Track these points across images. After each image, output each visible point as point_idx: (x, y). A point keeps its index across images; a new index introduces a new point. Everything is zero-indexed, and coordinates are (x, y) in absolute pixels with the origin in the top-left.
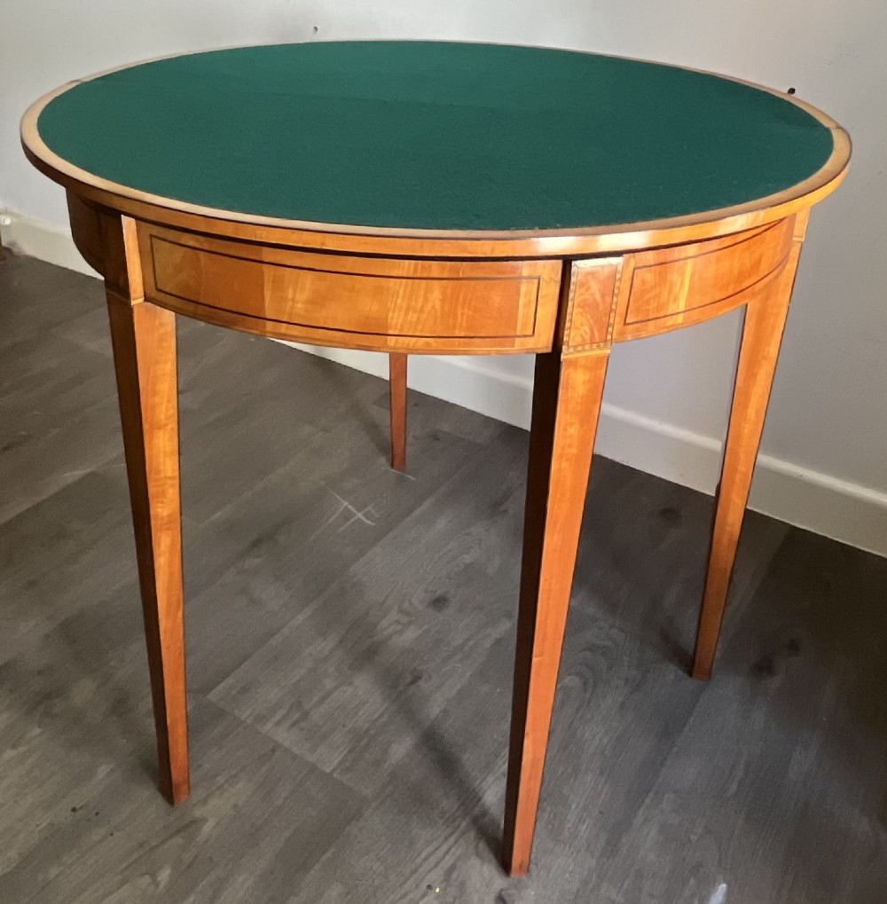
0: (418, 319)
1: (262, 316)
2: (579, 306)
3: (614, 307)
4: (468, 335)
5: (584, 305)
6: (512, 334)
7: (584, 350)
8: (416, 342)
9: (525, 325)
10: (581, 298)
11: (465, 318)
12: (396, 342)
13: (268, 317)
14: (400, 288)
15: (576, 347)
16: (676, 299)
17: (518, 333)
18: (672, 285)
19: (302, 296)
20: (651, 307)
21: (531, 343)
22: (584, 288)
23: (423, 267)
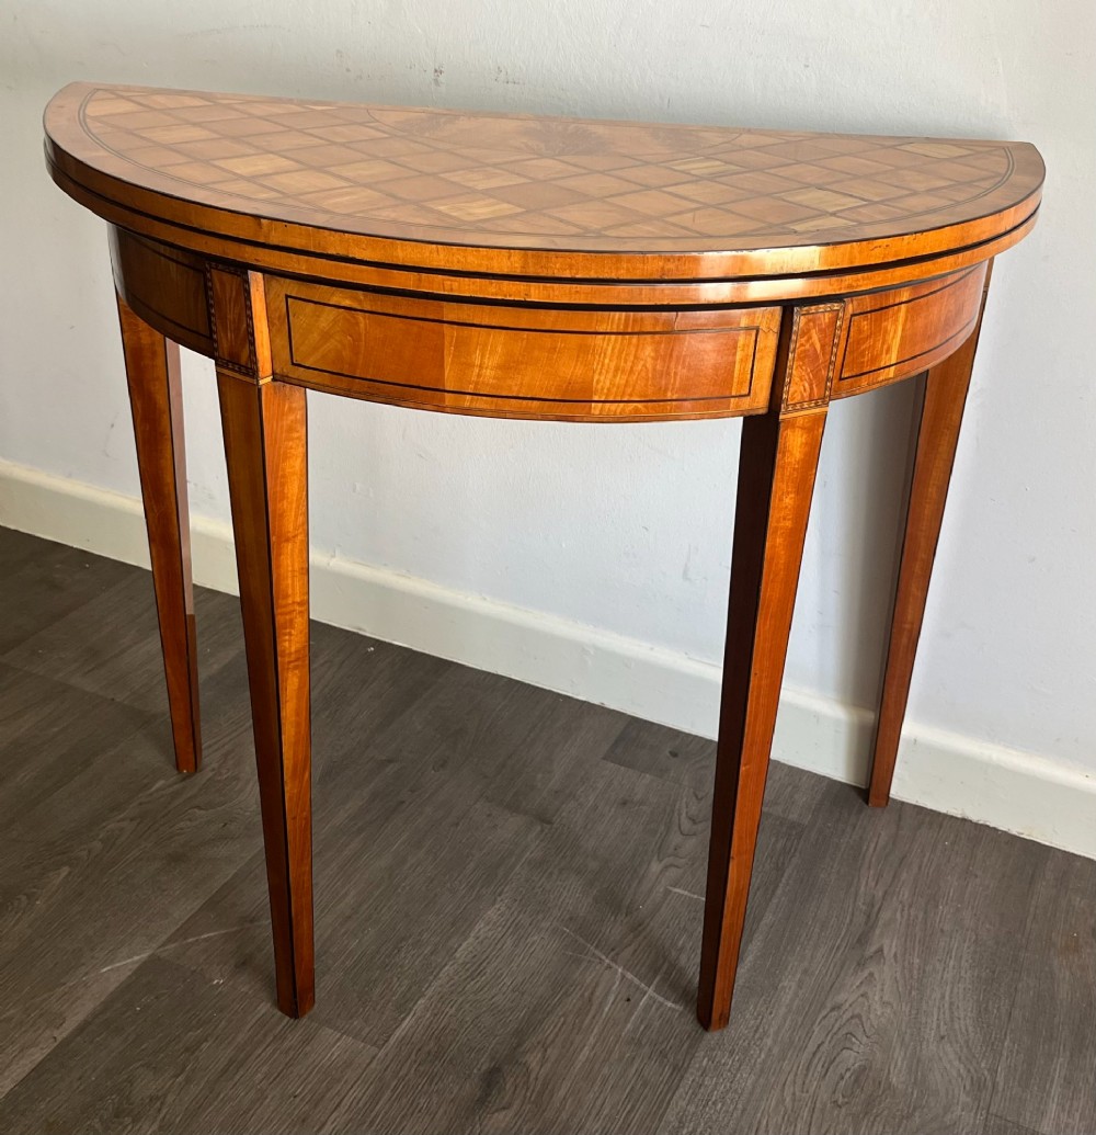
0: (627, 381)
1: (441, 388)
2: (800, 359)
3: (833, 359)
4: (681, 397)
5: (804, 356)
6: (727, 394)
7: (803, 409)
8: (623, 410)
9: (741, 383)
10: (802, 348)
11: (678, 378)
12: (601, 410)
13: (448, 389)
14: (608, 345)
15: (795, 404)
16: (888, 351)
17: (734, 394)
18: (886, 332)
19: (492, 361)
20: (866, 359)
21: (746, 404)
22: (806, 338)
23: (635, 321)
